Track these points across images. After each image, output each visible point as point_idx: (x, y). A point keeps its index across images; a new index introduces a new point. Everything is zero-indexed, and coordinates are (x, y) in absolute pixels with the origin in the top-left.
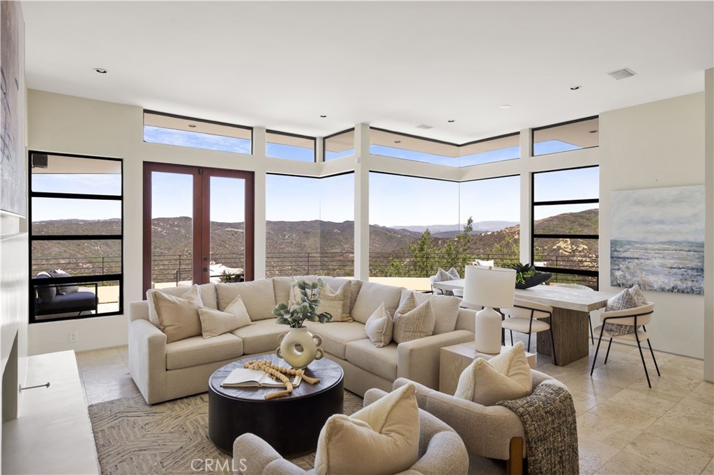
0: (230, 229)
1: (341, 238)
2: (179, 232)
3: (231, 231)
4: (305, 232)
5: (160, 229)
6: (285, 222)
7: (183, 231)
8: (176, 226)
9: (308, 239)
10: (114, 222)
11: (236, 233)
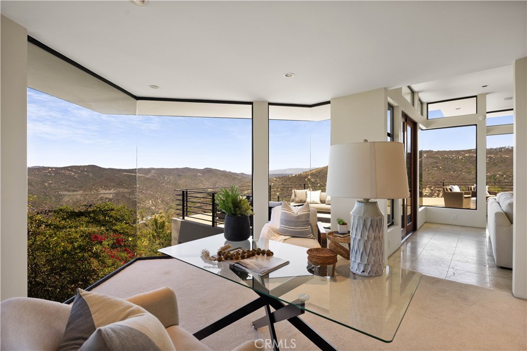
0: (126, 173)
1: (202, 179)
2: (88, 175)
3: (127, 175)
4: (178, 175)
5: (73, 174)
6: (164, 169)
7: (91, 175)
8: (86, 171)
9: (180, 179)
10: (37, 168)
11: (131, 176)
